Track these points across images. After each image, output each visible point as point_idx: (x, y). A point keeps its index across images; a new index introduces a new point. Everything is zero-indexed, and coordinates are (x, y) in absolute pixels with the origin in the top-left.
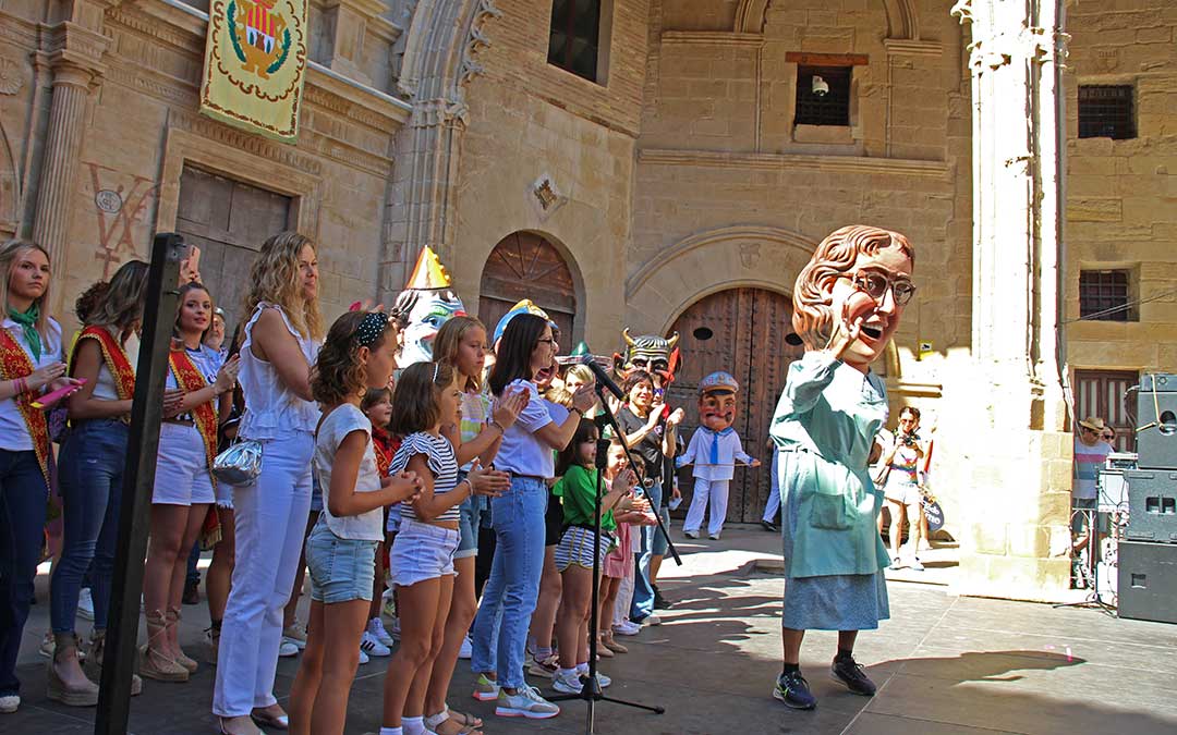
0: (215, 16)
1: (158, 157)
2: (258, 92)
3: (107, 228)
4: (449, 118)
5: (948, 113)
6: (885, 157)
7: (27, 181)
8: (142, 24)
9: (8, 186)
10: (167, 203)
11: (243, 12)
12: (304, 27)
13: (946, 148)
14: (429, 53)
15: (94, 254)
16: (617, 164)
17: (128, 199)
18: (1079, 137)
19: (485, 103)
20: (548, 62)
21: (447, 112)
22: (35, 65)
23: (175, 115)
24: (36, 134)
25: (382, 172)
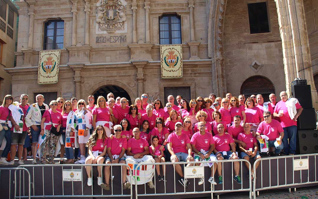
0: (162, 61)
1: (159, 88)
2: (173, 71)
10: (162, 96)
11: (167, 57)
12: (181, 54)
14: (212, 47)
17: (154, 97)
19: (233, 51)
23: (159, 80)
25: (210, 75)
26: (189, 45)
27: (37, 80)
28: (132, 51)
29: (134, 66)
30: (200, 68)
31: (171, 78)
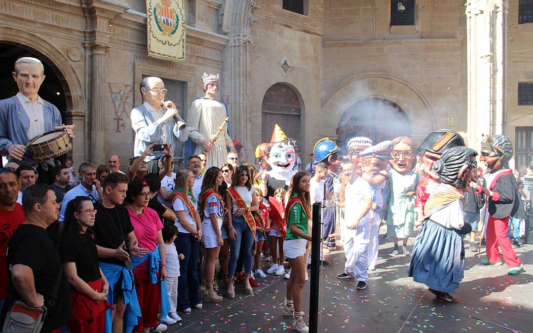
0: (150, 15)
1: (132, 75)
3: (117, 109)
4: (245, 42)
5: (459, 16)
6: (431, 38)
7: (87, 94)
8: (121, 23)
9: (81, 97)
11: (159, 10)
12: (183, 12)
13: (458, 32)
14: (234, 14)
15: (113, 119)
16: (315, 49)
17: (123, 94)
18: (519, 23)
19: (258, 31)
20: (283, 8)
21: (244, 39)
22: (85, 48)
23: (137, 57)
24: (88, 75)
25: (219, 66)
29: (90, 10)
30: (206, 49)
31: (165, 59)
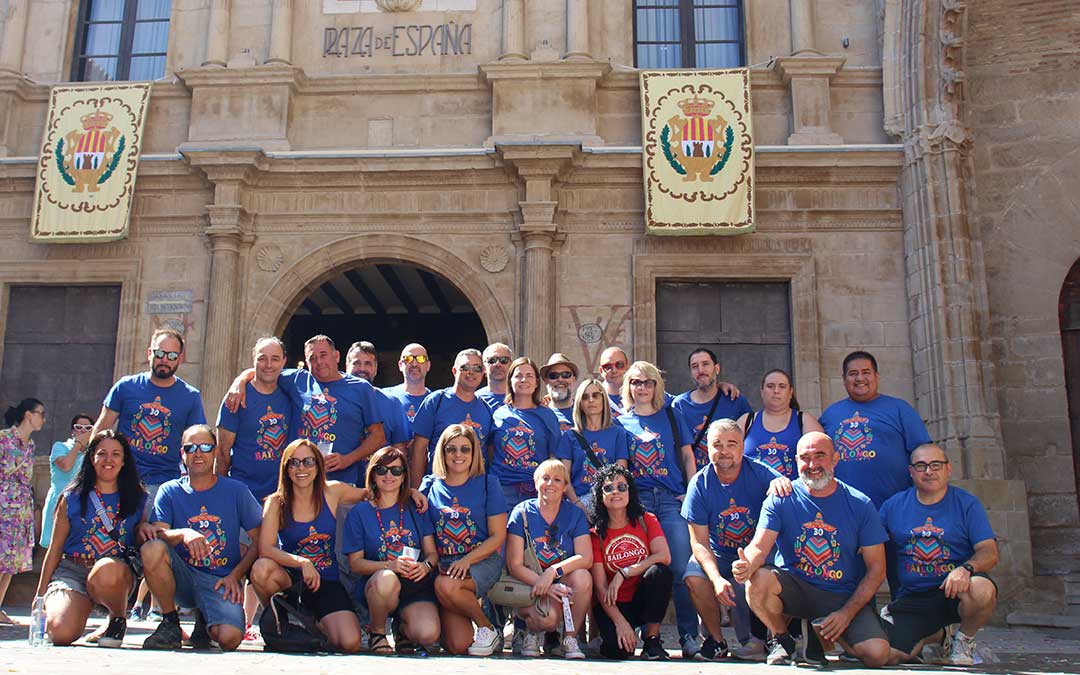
1: (630, 282)
2: (703, 196)
3: (592, 356)
7: (517, 334)
10: (643, 321)
11: (677, 130)
17: (607, 327)
19: (1017, 103)
22: (513, 242)
23: (638, 241)
25: (893, 225)
26: (787, 71)
27: (29, 220)
28: (498, 98)
29: (508, 169)
30: (841, 189)
31: (697, 234)
